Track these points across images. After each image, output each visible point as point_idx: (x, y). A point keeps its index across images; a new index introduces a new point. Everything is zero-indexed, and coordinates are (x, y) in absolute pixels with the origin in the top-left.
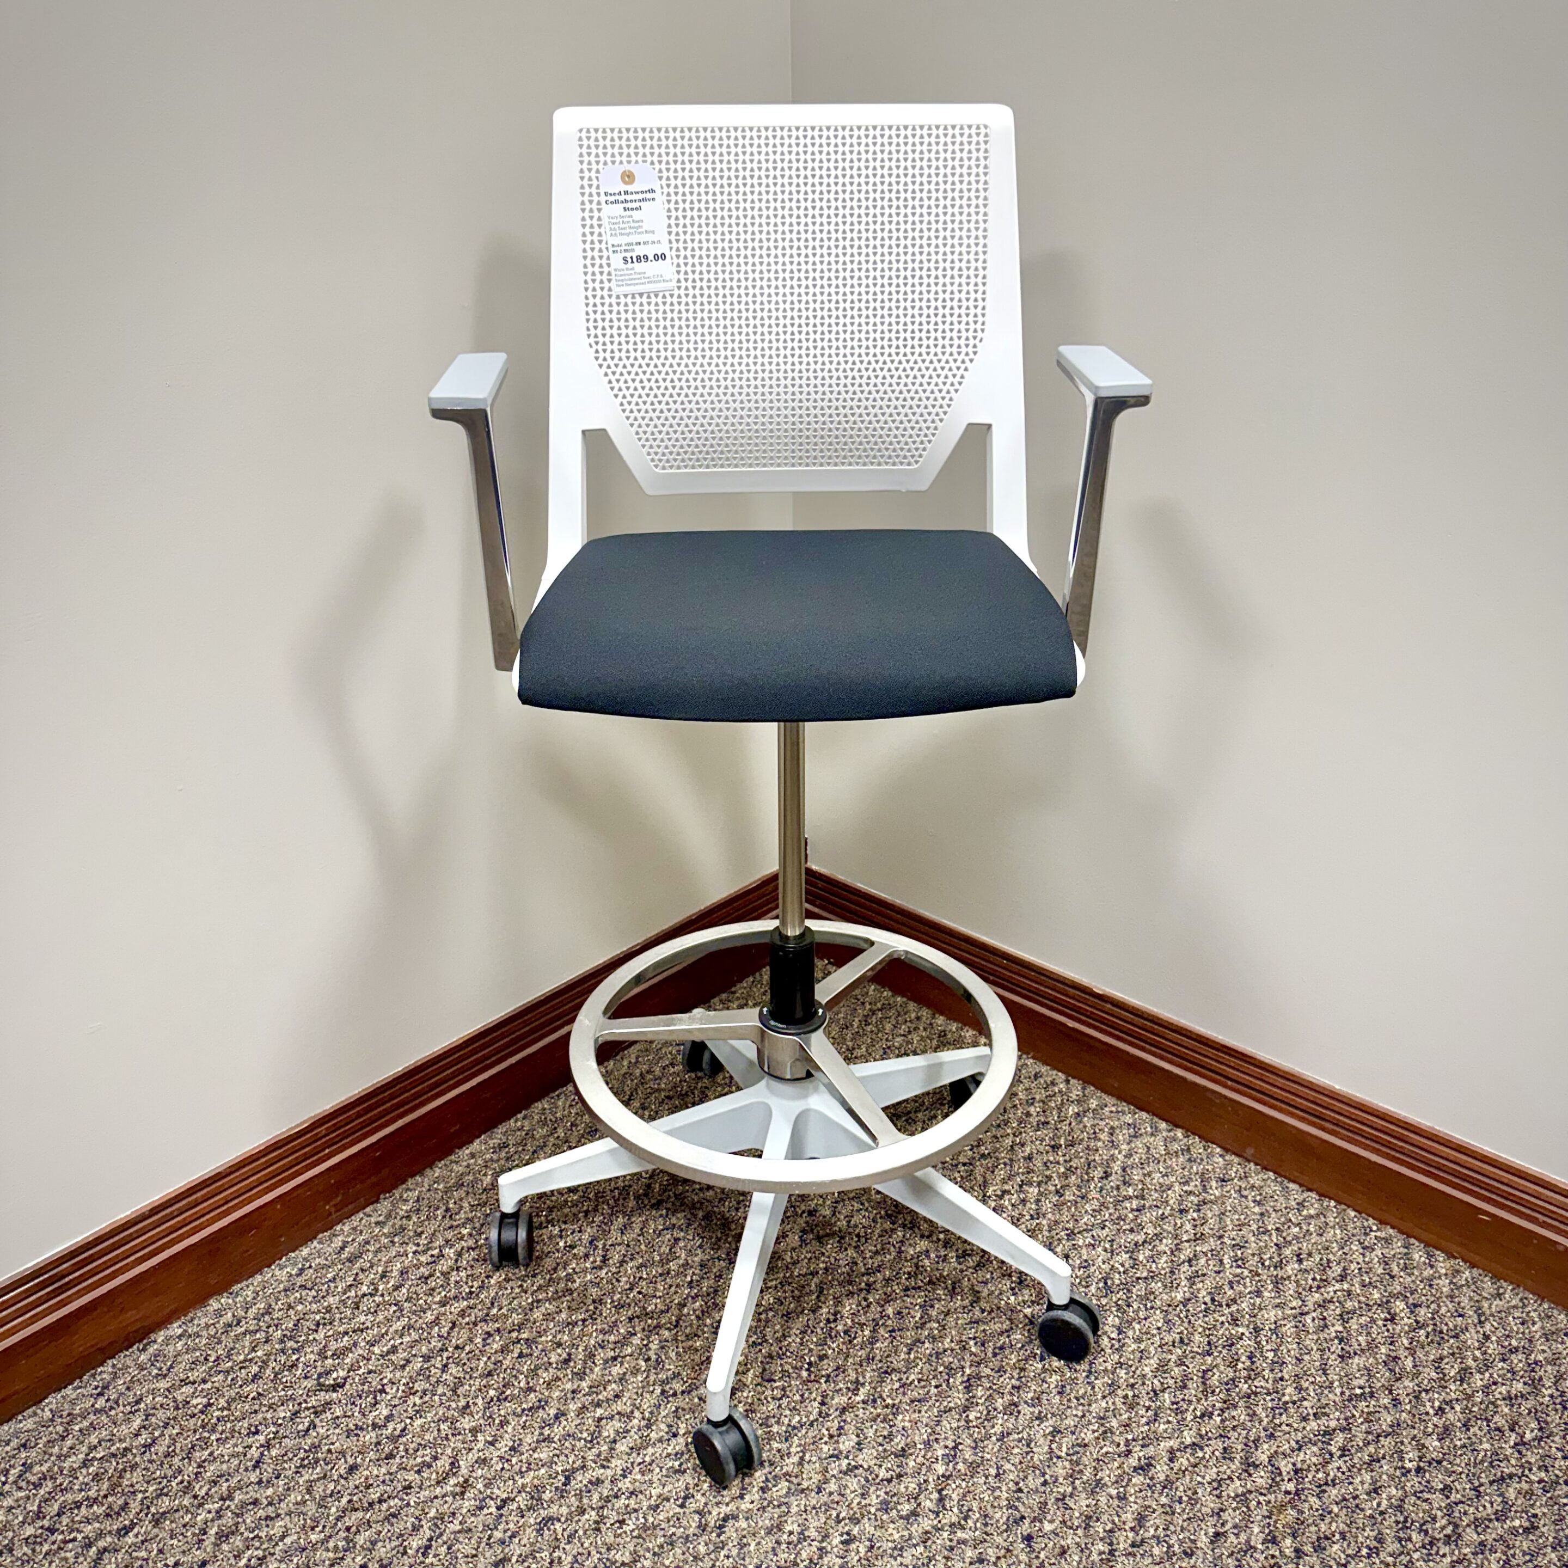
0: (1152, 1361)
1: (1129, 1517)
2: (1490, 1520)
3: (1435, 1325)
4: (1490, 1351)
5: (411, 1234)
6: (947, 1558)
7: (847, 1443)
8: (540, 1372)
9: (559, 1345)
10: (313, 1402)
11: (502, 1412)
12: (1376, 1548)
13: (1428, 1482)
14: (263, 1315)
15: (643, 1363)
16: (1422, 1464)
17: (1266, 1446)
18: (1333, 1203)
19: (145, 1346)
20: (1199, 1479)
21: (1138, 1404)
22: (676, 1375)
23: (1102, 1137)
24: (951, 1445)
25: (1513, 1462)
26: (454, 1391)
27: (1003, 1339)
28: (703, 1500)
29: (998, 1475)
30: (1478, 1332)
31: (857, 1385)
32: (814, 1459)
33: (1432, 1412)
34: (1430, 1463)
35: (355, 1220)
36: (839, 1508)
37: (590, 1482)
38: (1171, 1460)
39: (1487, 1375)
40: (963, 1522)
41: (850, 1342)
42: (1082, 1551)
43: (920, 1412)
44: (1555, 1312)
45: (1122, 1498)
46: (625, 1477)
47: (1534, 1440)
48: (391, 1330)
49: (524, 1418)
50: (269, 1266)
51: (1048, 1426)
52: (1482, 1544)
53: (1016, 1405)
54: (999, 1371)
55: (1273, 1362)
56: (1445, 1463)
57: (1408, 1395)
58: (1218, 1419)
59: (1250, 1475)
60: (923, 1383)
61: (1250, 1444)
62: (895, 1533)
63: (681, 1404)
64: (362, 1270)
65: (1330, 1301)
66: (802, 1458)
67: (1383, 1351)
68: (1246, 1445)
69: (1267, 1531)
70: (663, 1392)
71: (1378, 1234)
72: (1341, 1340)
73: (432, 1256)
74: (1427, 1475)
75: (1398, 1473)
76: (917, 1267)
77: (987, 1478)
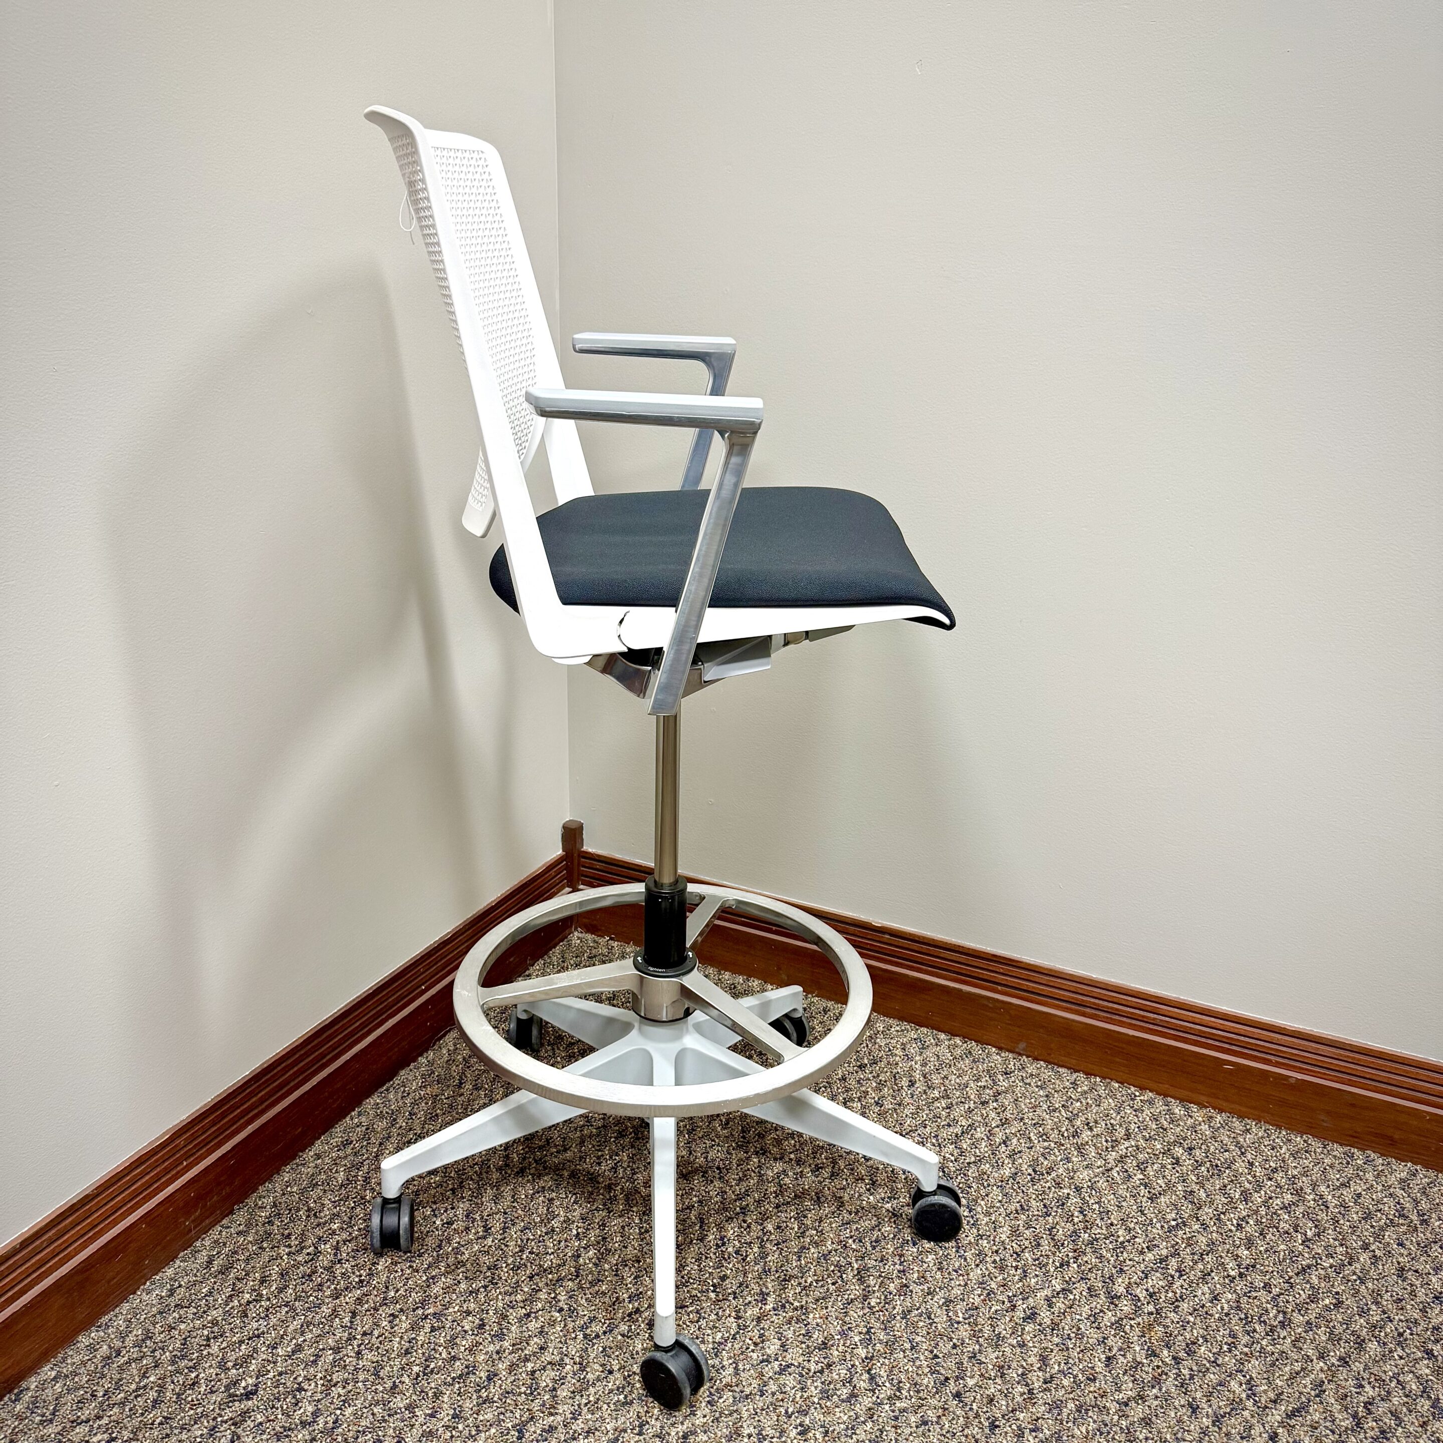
0: (1005, 1229)
1: (1033, 1360)
2: (1307, 1303)
3: (1210, 1161)
4: (1258, 1174)
5: (279, 1237)
6: (896, 1427)
7: (773, 1347)
8: (458, 1341)
9: (468, 1313)
10: (228, 1414)
11: (433, 1385)
12: (1233, 1343)
13: (1251, 1283)
14: (143, 1340)
15: (558, 1315)
16: (1242, 1270)
17: (1120, 1280)
18: (1098, 1079)
19: (17, 1395)
20: (1078, 1317)
21: (1007, 1266)
22: (592, 1319)
23: (897, 1052)
24: (865, 1330)
25: (1306, 1255)
26: (376, 1374)
27: (876, 1233)
28: (658, 1424)
29: (912, 1348)
30: (1243, 1161)
31: (763, 1297)
32: (748, 1367)
33: (1233, 1228)
34: (1248, 1269)
35: (214, 1233)
36: (785, 1404)
37: (543, 1430)
38: (1050, 1306)
39: (1263, 1193)
40: (898, 1394)
41: (744, 1260)
42: (1006, 1396)
43: (827, 1308)
44: (1293, 1137)
45: (1022, 1345)
46: (576, 1419)
47: (1315, 1235)
48: (291, 1328)
49: (457, 1386)
50: (134, 1293)
51: (940, 1298)
52: (1308, 1323)
53: (906, 1286)
54: (882, 1261)
55: (1100, 1213)
56: (1258, 1266)
57: (1211, 1219)
58: (1075, 1265)
59: (1116, 1306)
60: (820, 1284)
61: (1108, 1280)
62: (842, 1415)
63: (608, 1344)
64: (238, 1279)
65: (1126, 1157)
66: (736, 1368)
67: (1180, 1188)
68: (1104, 1282)
69: (1146, 1348)
70: (586, 1336)
71: (1142, 1098)
72: (1146, 1186)
73: (308, 1254)
74: (1249, 1278)
75: (1227, 1281)
76: (781, 1187)
77: (904, 1352)
